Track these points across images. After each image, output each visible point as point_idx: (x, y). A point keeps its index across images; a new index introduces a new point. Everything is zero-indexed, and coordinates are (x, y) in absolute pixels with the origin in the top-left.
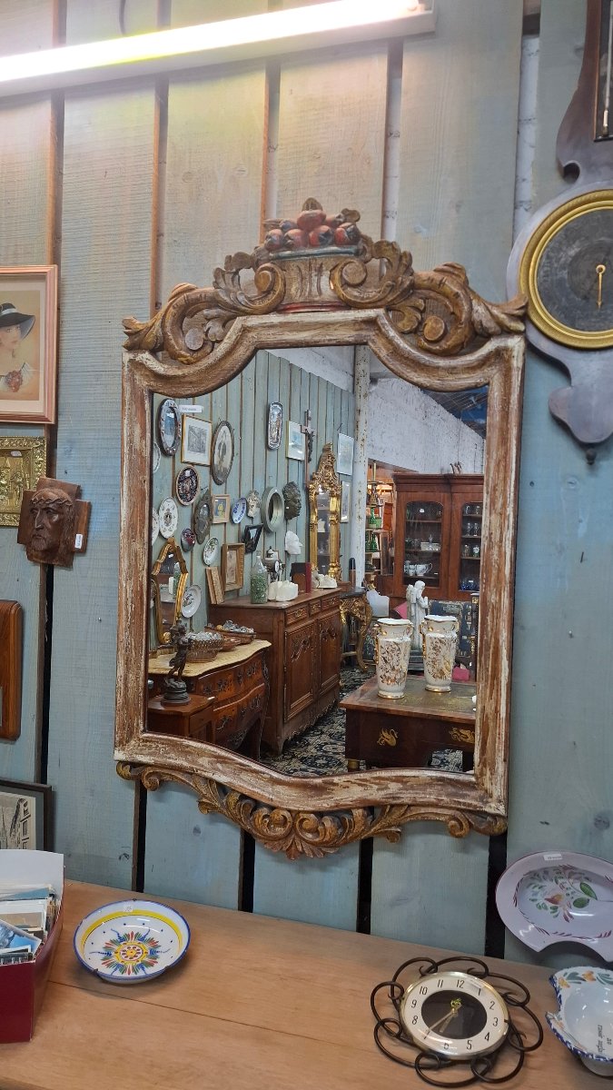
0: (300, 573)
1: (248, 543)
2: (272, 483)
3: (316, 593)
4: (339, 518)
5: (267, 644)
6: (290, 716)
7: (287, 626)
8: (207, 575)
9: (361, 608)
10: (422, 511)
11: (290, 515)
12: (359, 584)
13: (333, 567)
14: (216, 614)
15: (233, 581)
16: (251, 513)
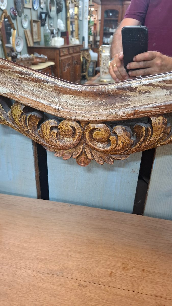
0: (64, 35)
1: (42, 21)
3: (71, 45)
4: (78, 17)
5: (52, 63)
8: (25, 33)
9: (88, 55)
10: (111, 14)
11: (59, 11)
15: (37, 38)
16: (42, 6)
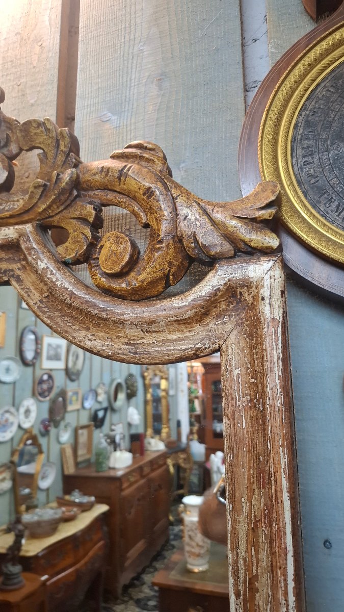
0: (136, 443)
1: (97, 422)
2: (116, 376)
3: (149, 457)
4: (168, 393)
6: (127, 563)
7: (122, 490)
8: (62, 452)
9: (185, 459)
11: (131, 396)
12: (184, 439)
13: (165, 428)
14: (70, 483)
15: (85, 452)
16: (100, 398)
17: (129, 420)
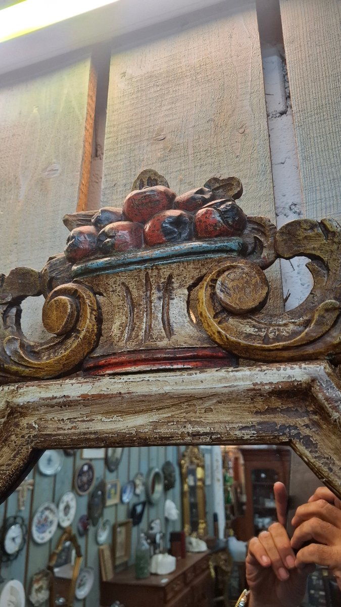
1: (135, 517)
2: (154, 464)
4: (204, 482)
7: (166, 602)
8: (100, 554)
9: (226, 560)
10: (263, 475)
11: (168, 487)
12: (221, 535)
13: (202, 523)
16: (138, 491)
17: (166, 515)
